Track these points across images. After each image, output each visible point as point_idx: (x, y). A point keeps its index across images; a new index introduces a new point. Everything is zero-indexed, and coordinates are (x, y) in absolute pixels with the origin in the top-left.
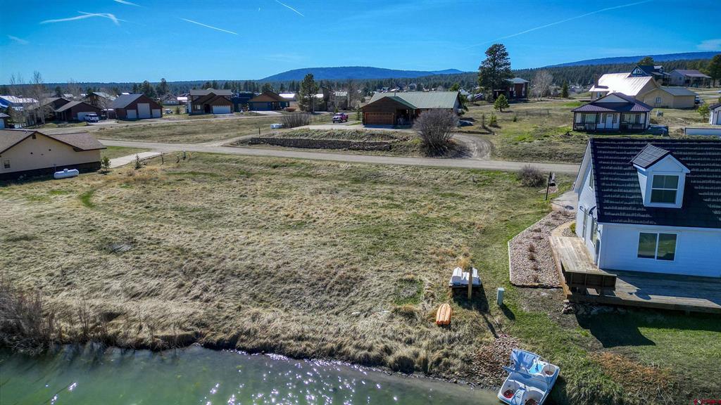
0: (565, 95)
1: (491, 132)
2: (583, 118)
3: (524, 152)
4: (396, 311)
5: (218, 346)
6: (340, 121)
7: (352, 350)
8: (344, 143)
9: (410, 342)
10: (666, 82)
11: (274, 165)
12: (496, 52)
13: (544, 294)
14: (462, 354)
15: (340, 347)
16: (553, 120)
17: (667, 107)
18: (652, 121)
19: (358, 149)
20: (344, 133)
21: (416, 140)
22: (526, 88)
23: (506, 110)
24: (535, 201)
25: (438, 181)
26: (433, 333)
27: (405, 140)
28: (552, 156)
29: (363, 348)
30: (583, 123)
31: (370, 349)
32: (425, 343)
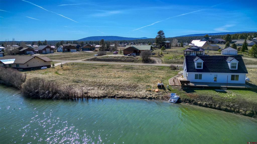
0: (182, 46)
1: (161, 57)
2: (186, 52)
3: (171, 62)
4: (147, 90)
5: (112, 97)
6: (116, 54)
7: (140, 97)
8: (119, 60)
9: (151, 95)
10: (213, 42)
11: (102, 65)
12: (160, 33)
13: (176, 86)
14: (161, 96)
15: (137, 96)
16: (178, 53)
17: (211, 50)
18: (205, 54)
19: (124, 62)
20: (119, 57)
21: (140, 59)
22: (170, 44)
23: (165, 51)
24: (174, 73)
25: (149, 69)
26: (155, 93)
27: (137, 59)
28: (178, 63)
29: (142, 96)
30: (186, 54)
31: (143, 96)
32: (154, 95)
